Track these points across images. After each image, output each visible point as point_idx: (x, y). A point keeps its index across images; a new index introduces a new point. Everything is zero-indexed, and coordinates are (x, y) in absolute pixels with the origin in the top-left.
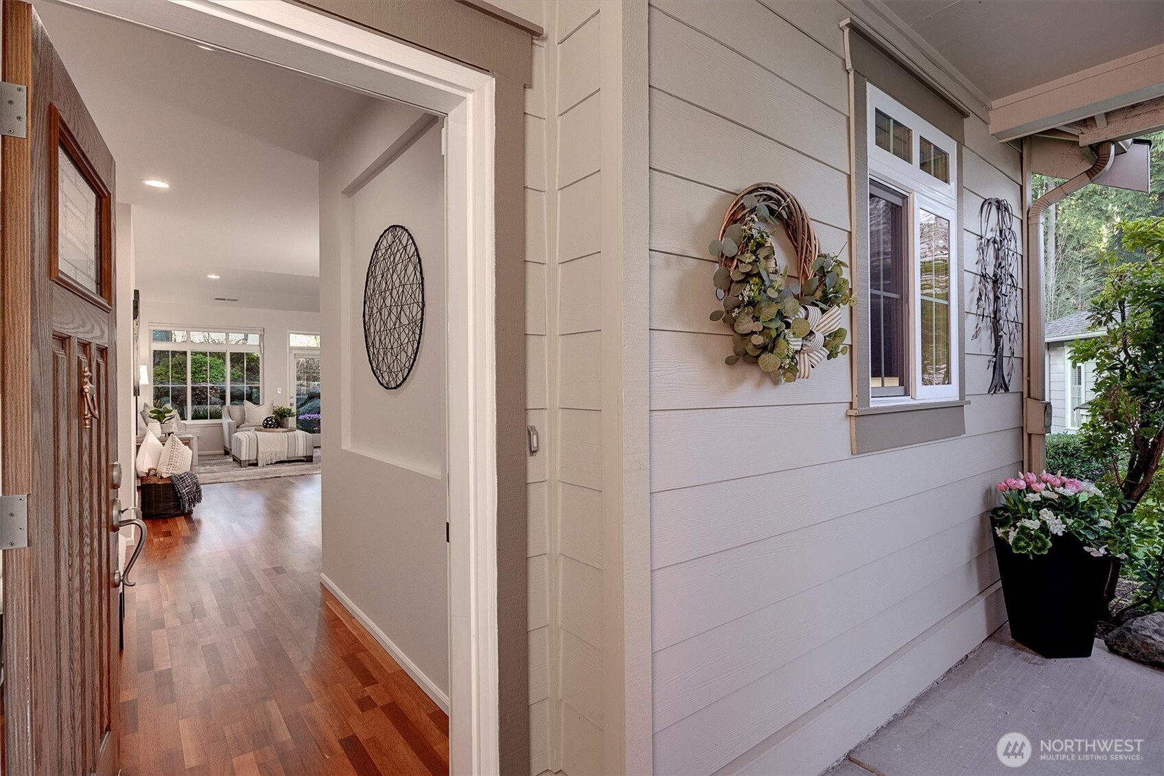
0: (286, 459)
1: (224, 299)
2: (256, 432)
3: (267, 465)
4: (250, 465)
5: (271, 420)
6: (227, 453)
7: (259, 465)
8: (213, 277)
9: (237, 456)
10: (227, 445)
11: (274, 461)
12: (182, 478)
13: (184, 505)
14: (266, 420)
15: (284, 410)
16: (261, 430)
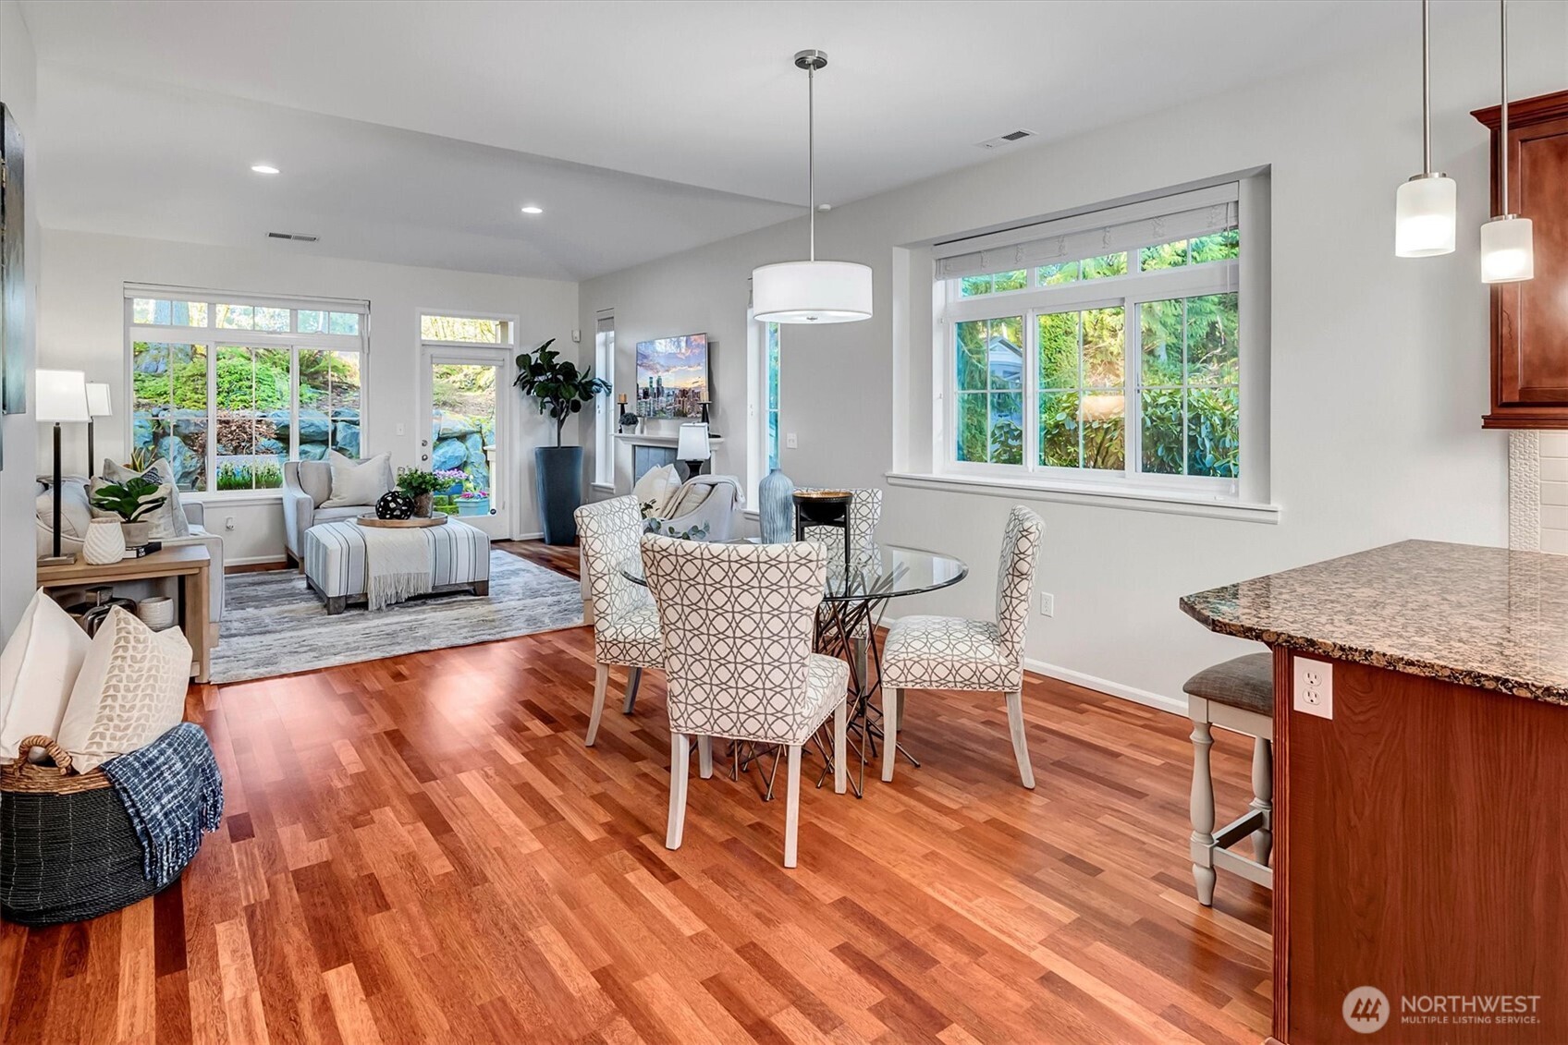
0: (430, 591)
1: (288, 237)
2: (363, 528)
3: (388, 605)
4: (349, 607)
5: (394, 500)
6: (292, 563)
7: (372, 606)
8: (265, 169)
9: (318, 580)
10: (294, 547)
11: (405, 596)
12: (151, 762)
13: (155, 861)
14: (383, 499)
15: (422, 476)
16: (372, 524)
